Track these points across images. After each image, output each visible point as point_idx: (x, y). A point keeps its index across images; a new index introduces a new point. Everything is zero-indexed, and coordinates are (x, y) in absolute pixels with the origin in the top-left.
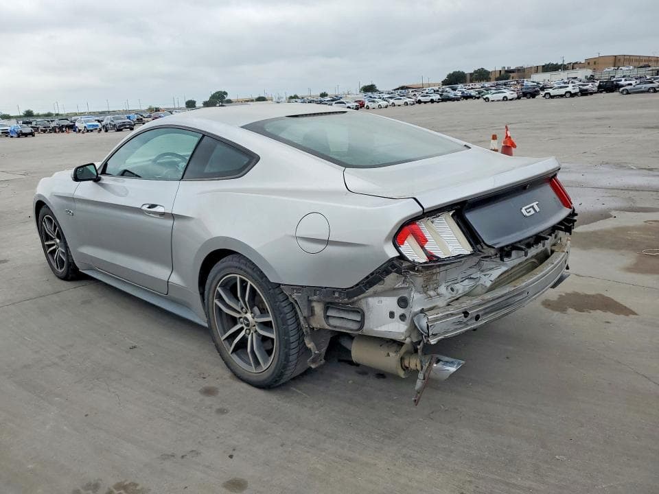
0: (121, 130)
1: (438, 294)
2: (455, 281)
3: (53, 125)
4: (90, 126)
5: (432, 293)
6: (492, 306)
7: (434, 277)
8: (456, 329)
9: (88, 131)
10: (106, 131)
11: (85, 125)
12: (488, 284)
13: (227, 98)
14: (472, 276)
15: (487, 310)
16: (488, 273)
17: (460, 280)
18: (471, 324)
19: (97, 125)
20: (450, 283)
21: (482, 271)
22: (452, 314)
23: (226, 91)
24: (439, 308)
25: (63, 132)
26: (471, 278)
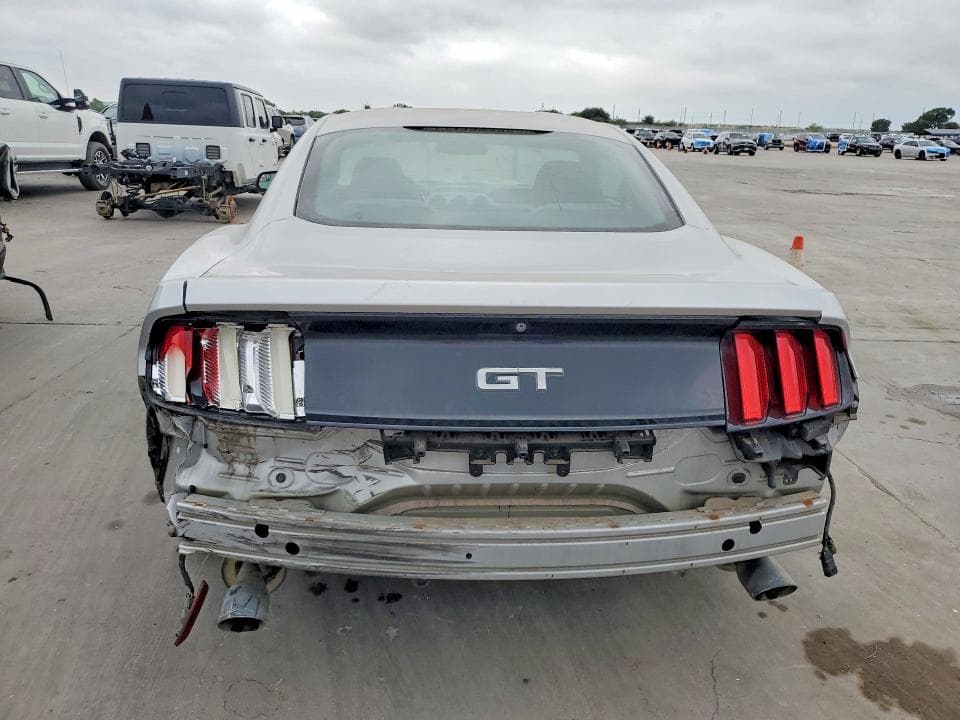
0: (737, 154)
1: (250, 476)
2: (299, 465)
3: (657, 136)
4: (699, 143)
5: (241, 469)
6: (336, 541)
7: (244, 441)
8: (235, 549)
9: (694, 150)
10: (716, 153)
11: (693, 141)
12: (363, 498)
13: (952, 120)
14: (339, 469)
15: (319, 544)
16: (375, 475)
17: (309, 467)
18: (271, 555)
19: (709, 143)
20: (286, 465)
21: (366, 468)
22: (226, 518)
23: (954, 109)
24: (232, 499)
25: (665, 147)
26: (336, 473)
